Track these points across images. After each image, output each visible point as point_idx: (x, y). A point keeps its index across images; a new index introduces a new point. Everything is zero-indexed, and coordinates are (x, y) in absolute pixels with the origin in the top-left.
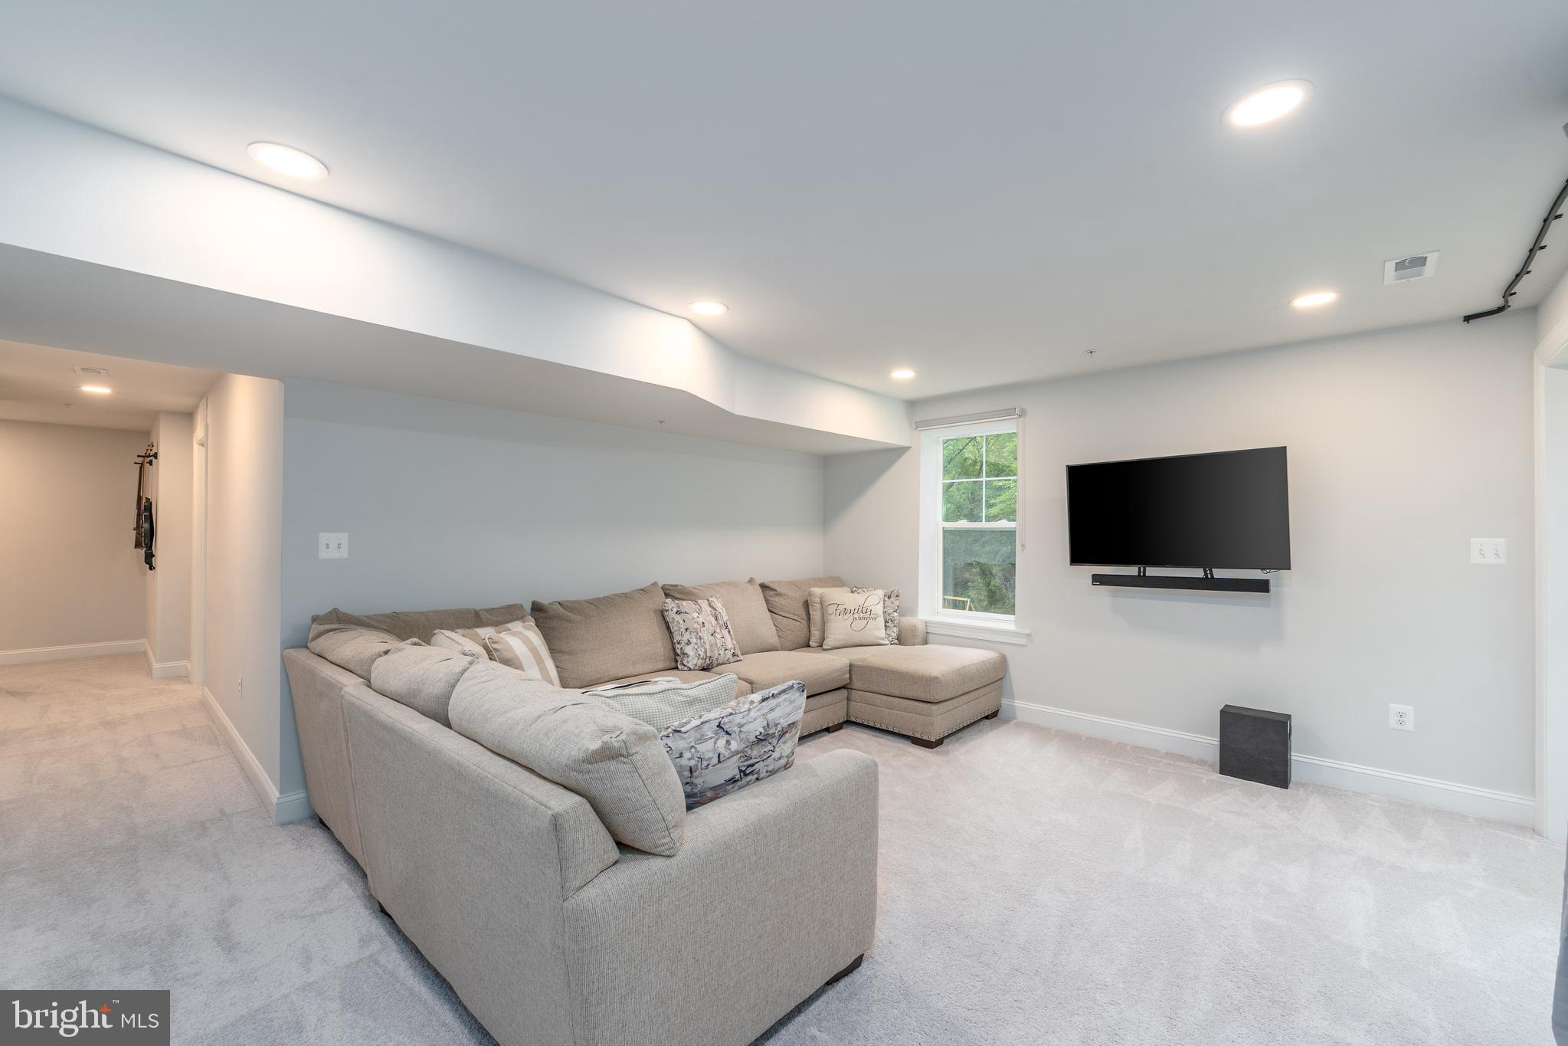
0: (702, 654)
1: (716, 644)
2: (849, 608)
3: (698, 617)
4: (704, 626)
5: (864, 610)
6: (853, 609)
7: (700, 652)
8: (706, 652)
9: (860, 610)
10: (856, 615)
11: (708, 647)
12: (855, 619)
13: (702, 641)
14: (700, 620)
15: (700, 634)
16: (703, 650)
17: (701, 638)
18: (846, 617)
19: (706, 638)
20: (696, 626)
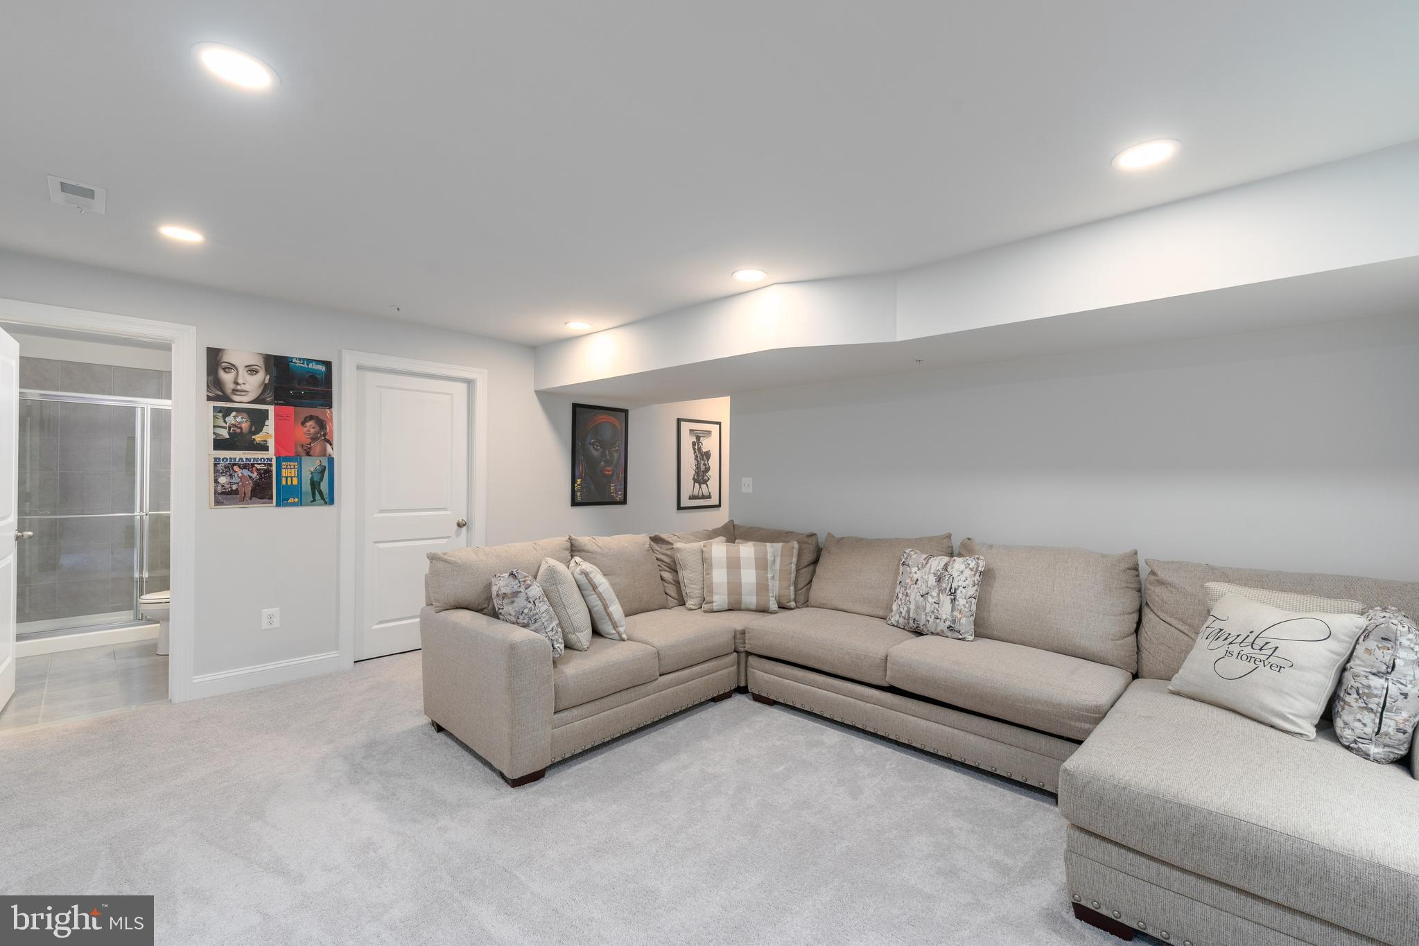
0: (904, 612)
1: (925, 608)
2: (1227, 630)
3: (916, 573)
4: (916, 584)
5: (1260, 642)
6: (1234, 634)
7: (901, 610)
8: (908, 611)
9: (1250, 640)
10: (1235, 648)
11: (912, 607)
12: (1229, 653)
13: (908, 598)
14: (916, 577)
15: (908, 591)
16: (906, 609)
17: (907, 595)
18: (1215, 644)
19: (912, 597)
20: (908, 581)
